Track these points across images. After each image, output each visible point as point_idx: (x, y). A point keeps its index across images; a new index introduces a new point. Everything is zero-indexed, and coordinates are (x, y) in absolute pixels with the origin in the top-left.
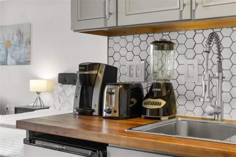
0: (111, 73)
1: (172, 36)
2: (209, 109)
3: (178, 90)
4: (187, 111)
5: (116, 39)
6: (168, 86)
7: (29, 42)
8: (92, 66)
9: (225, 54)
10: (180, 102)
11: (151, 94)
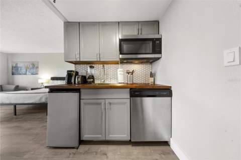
0: (77, 73)
1: (93, 65)
2: (103, 81)
3: (95, 77)
4: (97, 82)
5: (77, 65)
6: (93, 76)
7: (37, 67)
8: (71, 71)
9: (105, 70)
10: (95, 80)
11: (89, 78)
